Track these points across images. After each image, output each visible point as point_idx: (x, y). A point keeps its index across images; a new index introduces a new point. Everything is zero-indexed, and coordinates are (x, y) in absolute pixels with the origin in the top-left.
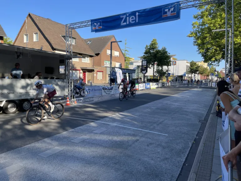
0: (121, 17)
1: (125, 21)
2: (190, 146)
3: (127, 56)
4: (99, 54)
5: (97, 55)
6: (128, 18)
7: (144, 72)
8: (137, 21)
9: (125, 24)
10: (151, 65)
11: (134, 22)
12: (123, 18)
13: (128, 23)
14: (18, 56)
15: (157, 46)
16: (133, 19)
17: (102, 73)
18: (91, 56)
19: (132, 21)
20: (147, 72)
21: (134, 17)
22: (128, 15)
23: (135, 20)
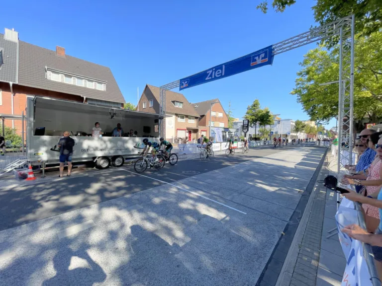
0: (208, 72)
1: (211, 76)
2: (276, 243)
3: (231, 117)
4: (204, 115)
5: (202, 116)
6: (214, 72)
7: (245, 131)
8: (223, 74)
9: (210, 78)
10: (253, 125)
11: (220, 75)
12: (208, 74)
13: (213, 77)
14: (112, 117)
15: (259, 106)
16: (219, 73)
17: (205, 132)
18: (196, 118)
19: (218, 75)
20: (248, 130)
21: (220, 70)
22: (214, 69)
23: (222, 74)
